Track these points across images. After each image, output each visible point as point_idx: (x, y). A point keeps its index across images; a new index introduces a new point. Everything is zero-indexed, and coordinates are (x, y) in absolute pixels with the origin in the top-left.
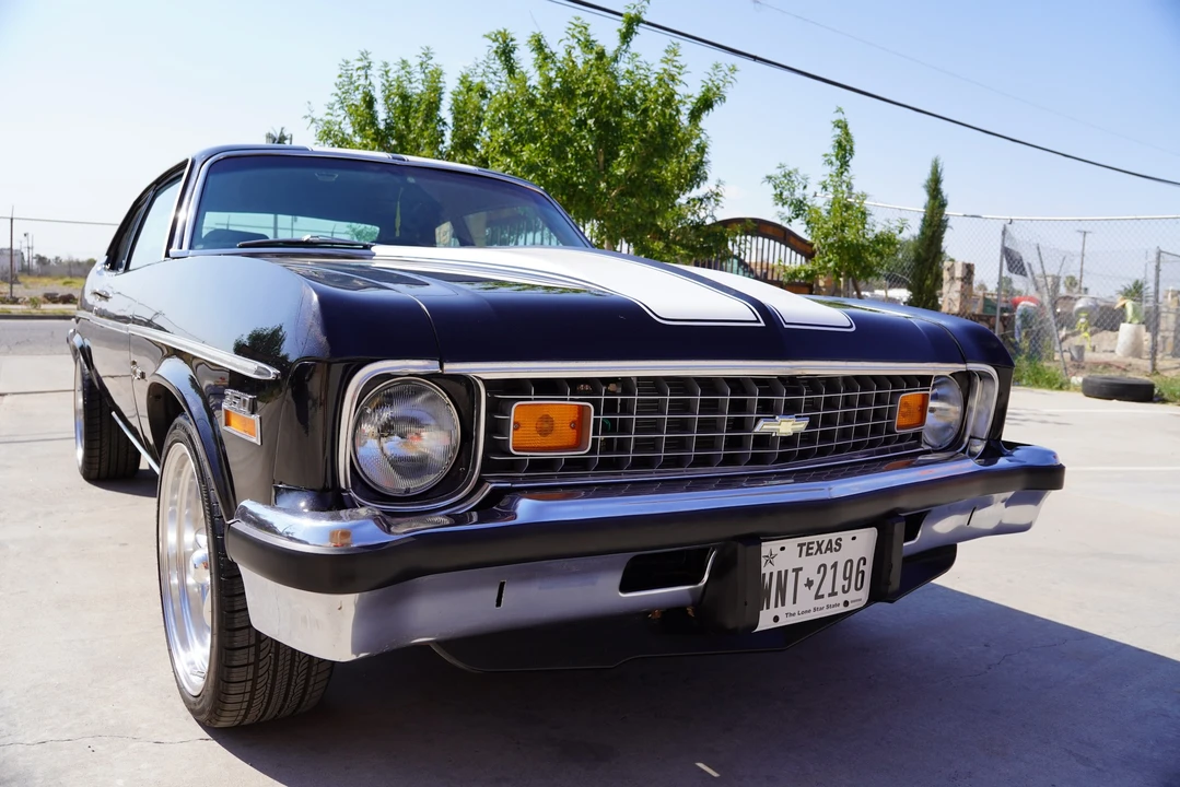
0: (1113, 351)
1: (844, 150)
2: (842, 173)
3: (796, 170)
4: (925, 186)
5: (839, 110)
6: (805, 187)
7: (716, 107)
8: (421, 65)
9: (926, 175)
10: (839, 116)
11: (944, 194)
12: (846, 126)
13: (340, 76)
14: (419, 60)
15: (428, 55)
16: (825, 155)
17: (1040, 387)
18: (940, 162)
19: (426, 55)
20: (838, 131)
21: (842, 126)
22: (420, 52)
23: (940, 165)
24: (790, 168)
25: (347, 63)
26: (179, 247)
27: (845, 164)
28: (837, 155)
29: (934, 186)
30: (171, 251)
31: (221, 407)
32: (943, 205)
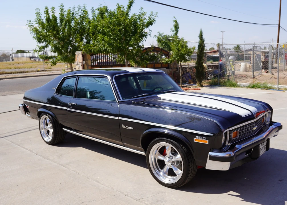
0: (240, 70)
1: (177, 27)
2: (177, 34)
4: (199, 37)
5: (174, 17)
7: (153, 24)
9: (199, 33)
11: (204, 38)
14: (60, 8)
16: (172, 29)
17: (232, 87)
18: (202, 30)
19: (61, 6)
20: (174, 23)
21: (176, 22)
23: (202, 31)
25: (38, 9)
26: (120, 99)
27: (177, 31)
28: (175, 29)
29: (201, 37)
30: (118, 100)
31: (193, 139)
32: (204, 41)
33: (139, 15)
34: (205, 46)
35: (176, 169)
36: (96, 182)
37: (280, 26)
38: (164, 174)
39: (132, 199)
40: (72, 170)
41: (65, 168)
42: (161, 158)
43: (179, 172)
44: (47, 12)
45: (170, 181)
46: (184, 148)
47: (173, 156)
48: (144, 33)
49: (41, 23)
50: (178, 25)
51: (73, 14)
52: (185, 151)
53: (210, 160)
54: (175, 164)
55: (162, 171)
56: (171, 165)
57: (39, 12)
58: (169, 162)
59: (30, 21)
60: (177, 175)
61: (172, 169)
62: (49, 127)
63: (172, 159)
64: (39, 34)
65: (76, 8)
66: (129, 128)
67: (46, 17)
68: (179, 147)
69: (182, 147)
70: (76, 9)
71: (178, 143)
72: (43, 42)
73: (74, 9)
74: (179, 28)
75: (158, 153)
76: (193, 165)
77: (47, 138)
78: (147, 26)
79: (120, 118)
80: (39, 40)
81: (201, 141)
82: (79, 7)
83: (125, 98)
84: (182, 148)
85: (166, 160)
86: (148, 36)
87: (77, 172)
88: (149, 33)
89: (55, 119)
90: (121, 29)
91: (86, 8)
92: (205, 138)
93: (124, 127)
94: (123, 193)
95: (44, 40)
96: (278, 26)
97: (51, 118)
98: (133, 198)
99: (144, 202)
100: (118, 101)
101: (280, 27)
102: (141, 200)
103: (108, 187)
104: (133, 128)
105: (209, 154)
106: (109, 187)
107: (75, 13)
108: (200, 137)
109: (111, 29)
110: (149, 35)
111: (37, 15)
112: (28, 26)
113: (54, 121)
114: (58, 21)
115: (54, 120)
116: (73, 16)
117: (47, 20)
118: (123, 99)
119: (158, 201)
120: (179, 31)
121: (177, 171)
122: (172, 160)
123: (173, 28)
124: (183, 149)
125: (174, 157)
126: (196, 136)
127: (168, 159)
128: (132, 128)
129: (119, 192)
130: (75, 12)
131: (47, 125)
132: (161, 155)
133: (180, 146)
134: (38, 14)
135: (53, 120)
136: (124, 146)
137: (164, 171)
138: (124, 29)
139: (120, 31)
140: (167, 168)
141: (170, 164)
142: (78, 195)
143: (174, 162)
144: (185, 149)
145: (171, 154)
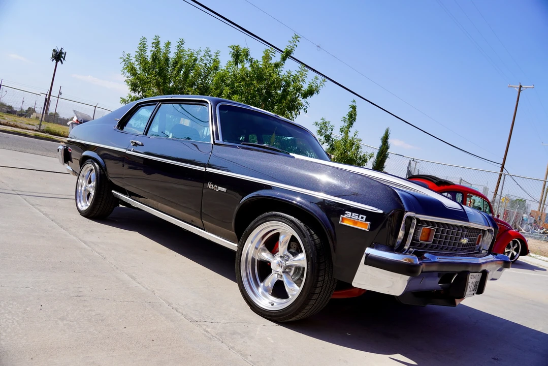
1: (352, 118)
2: (349, 127)
3: (329, 122)
4: (382, 139)
5: (355, 101)
6: (332, 130)
7: (314, 95)
8: (178, 46)
9: (382, 134)
10: (354, 104)
11: (389, 144)
12: (355, 108)
13: (140, 44)
14: (178, 44)
15: (182, 42)
16: (344, 118)
18: (389, 130)
20: (351, 109)
21: (354, 108)
22: (179, 40)
23: (389, 132)
24: (327, 120)
25: (144, 38)
26: (218, 139)
27: (351, 124)
28: (349, 119)
29: (385, 140)
30: (215, 140)
31: (340, 216)
32: (388, 148)
33: (296, 75)
34: (388, 156)
35: (290, 284)
36: (128, 277)
37: (505, 167)
38: (264, 292)
39: (183, 317)
40: (97, 252)
41: (87, 246)
42: (266, 256)
43: (294, 290)
44: (157, 44)
45: (273, 305)
46: (315, 237)
47: (291, 255)
48: (298, 103)
49: (143, 61)
50: (355, 115)
51: (195, 60)
52: (315, 244)
53: (366, 263)
54: (290, 272)
55: (262, 284)
56: (283, 272)
57: (145, 44)
58: (279, 265)
59: (129, 55)
60: (290, 297)
61: (282, 282)
62: (91, 186)
63: (287, 260)
64: (135, 76)
65: (202, 51)
66: (220, 188)
67: (152, 52)
68: (307, 234)
69: (311, 235)
70: (202, 54)
71: (306, 224)
72: (139, 92)
73: (198, 53)
74: (355, 119)
75: (262, 245)
76: (326, 278)
77: (83, 204)
78: (305, 96)
79: (209, 170)
80: (134, 87)
81: (355, 223)
82: (208, 51)
83: (227, 140)
84: (313, 237)
85: (275, 262)
86: (302, 111)
87: (103, 257)
88: (305, 107)
89: (103, 171)
90: (262, 89)
91: (218, 57)
92: (365, 217)
93: (211, 186)
94: (170, 304)
95: (142, 88)
96: (501, 166)
97: (98, 168)
98: (185, 316)
99: (204, 327)
100: (214, 142)
101: (504, 169)
102: (199, 323)
103: (147, 289)
104: (227, 190)
105: (366, 252)
106: (149, 288)
107: (199, 60)
108: (354, 214)
109: (245, 83)
110: (305, 109)
111: (140, 47)
112: (122, 60)
113: (100, 175)
114: (171, 64)
115: (102, 173)
116: (194, 64)
117: (152, 57)
118: (223, 141)
119: (234, 333)
120: (354, 123)
121: (292, 286)
122: (287, 262)
123: (347, 117)
124: (314, 240)
125: (293, 258)
126: (346, 212)
127: (279, 259)
128: (224, 190)
129: (164, 300)
130: (199, 57)
131: (90, 182)
132: (268, 252)
133: (308, 232)
134: (143, 48)
135: (100, 172)
136: (204, 230)
137: (266, 285)
138: (267, 89)
139: (259, 90)
140: (273, 280)
141: (280, 270)
142: (79, 284)
143: (289, 267)
144: (318, 241)
145: (287, 253)
